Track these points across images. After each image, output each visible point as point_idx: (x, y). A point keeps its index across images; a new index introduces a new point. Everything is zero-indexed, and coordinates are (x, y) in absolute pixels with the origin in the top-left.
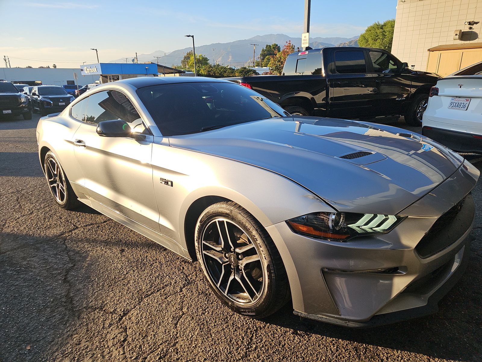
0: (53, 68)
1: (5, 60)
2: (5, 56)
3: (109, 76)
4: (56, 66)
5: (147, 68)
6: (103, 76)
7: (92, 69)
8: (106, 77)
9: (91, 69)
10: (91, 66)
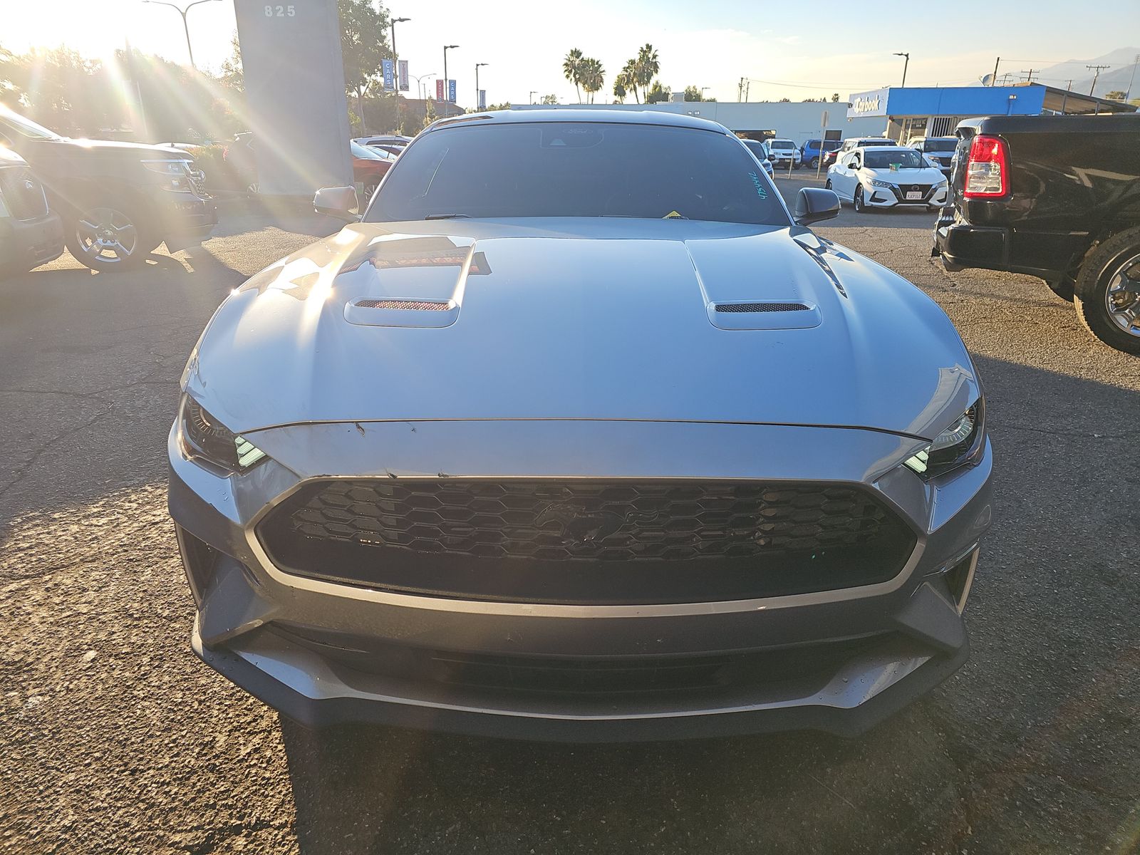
0: (832, 101)
1: (741, 87)
2: (742, 79)
3: (907, 120)
4: (838, 98)
5: (1011, 97)
6: (893, 120)
7: (870, 102)
8: (900, 122)
9: (867, 103)
10: (867, 96)
